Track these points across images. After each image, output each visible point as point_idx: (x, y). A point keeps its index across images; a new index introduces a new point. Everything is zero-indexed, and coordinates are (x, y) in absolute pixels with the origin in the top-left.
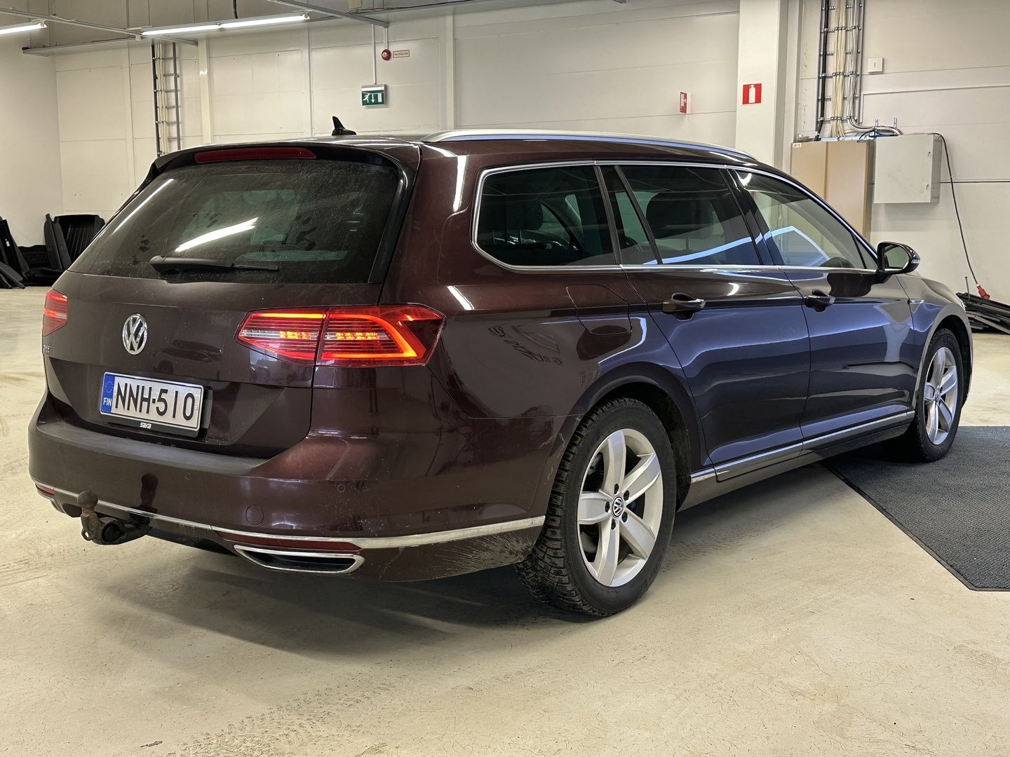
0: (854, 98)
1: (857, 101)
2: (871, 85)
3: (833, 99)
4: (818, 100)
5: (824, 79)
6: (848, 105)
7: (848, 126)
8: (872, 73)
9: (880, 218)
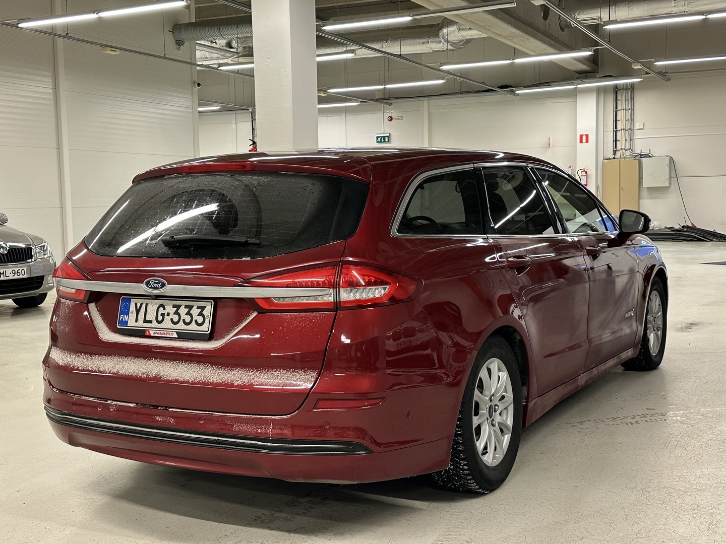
0: (630, 140)
1: (632, 141)
2: (638, 135)
3: (621, 141)
4: (614, 141)
5: (616, 132)
6: (628, 143)
7: (628, 153)
8: (638, 129)
9: (645, 193)
